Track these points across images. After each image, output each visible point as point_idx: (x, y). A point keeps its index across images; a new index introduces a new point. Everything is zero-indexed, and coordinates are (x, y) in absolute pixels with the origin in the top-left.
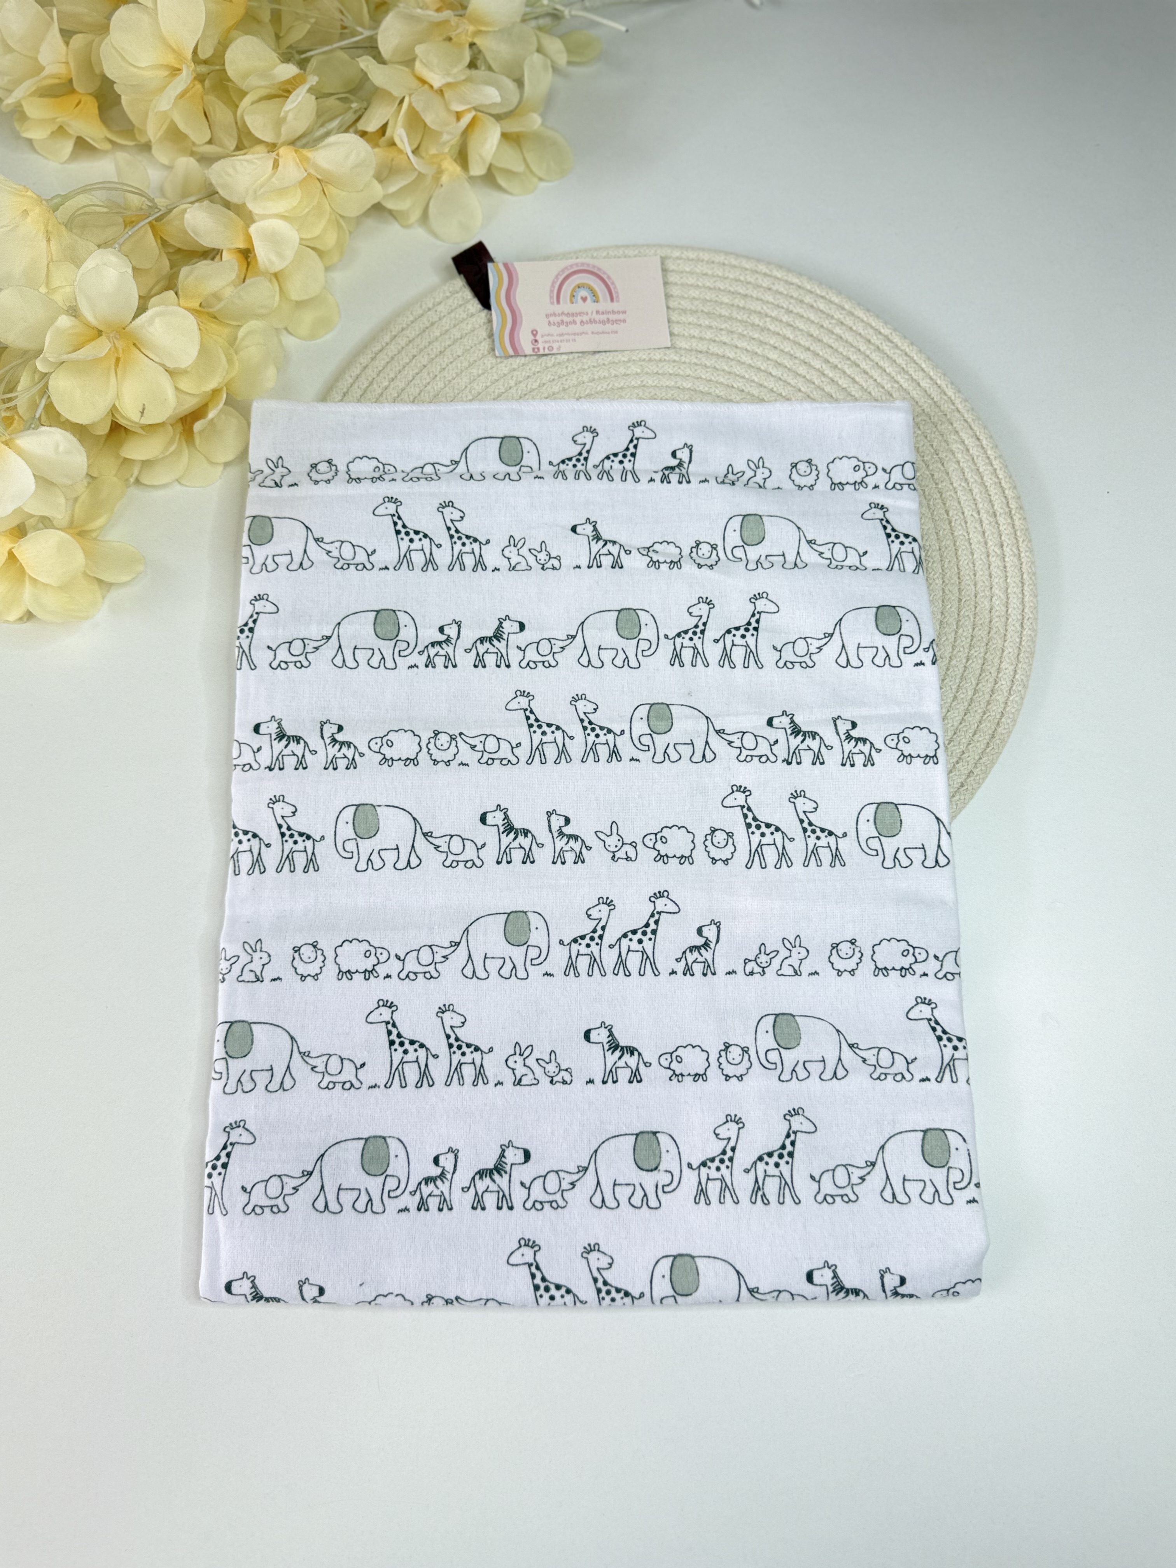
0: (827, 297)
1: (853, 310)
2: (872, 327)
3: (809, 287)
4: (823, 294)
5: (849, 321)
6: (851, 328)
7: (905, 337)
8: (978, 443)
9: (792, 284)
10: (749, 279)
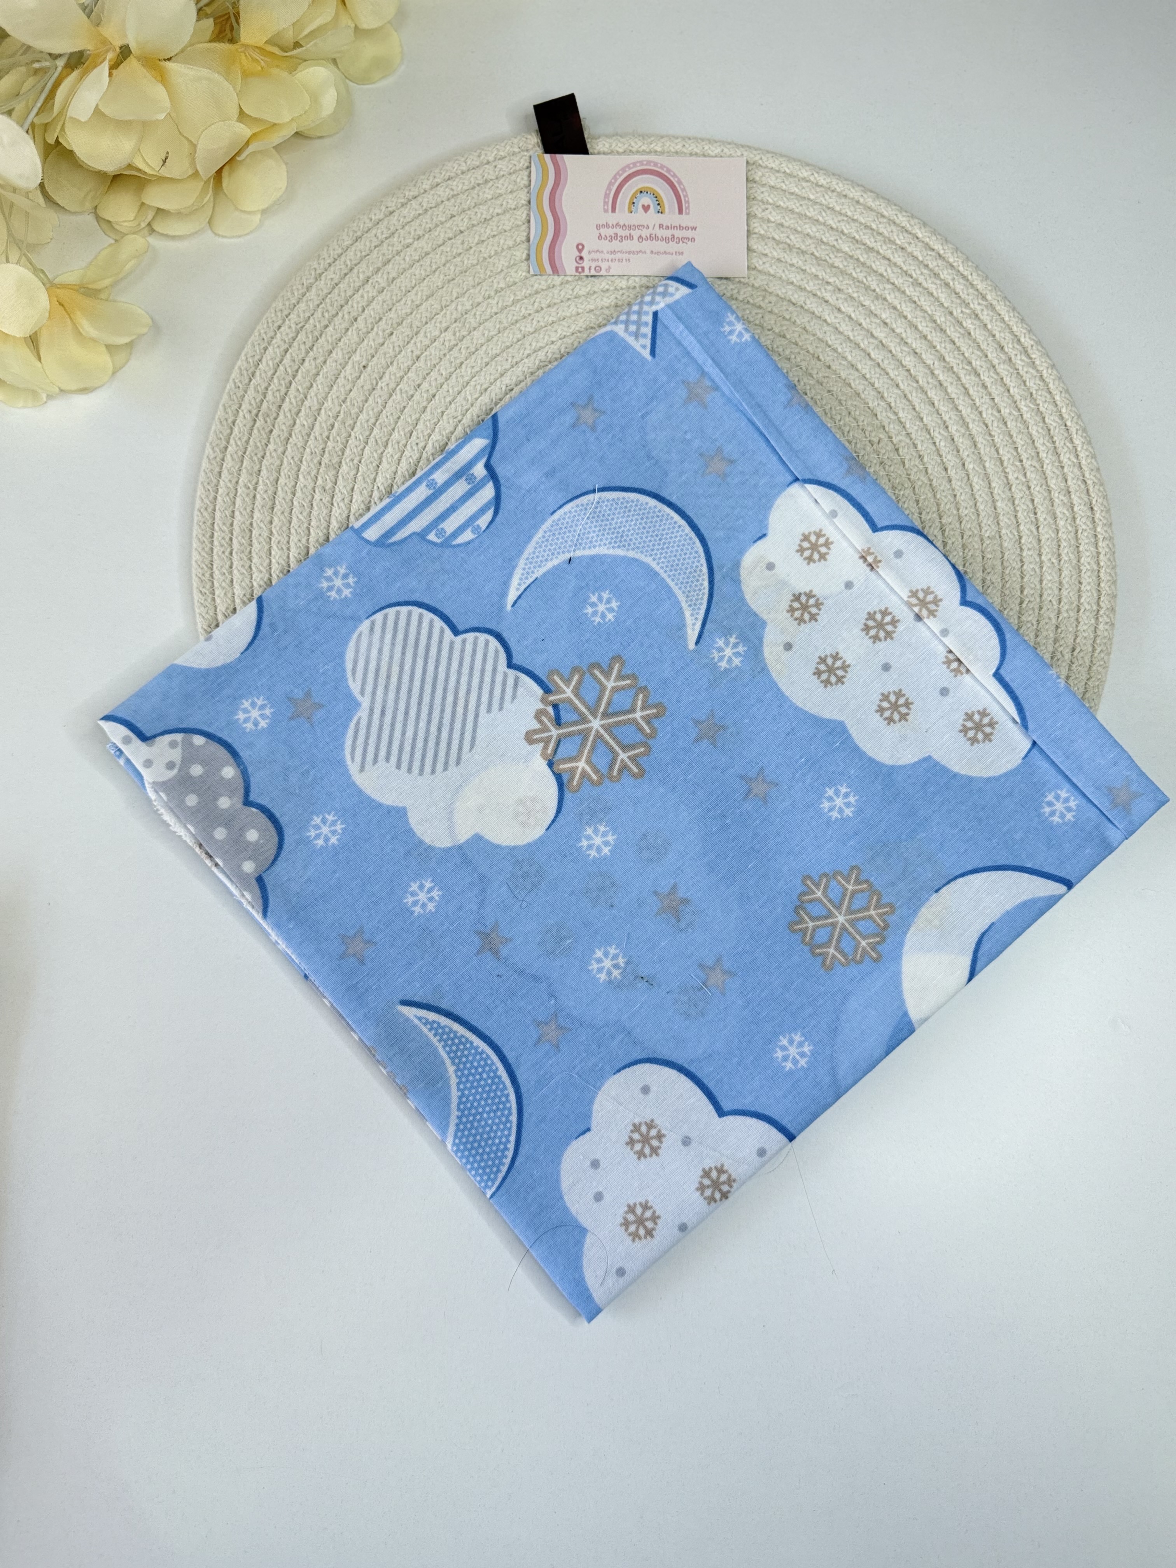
0: (970, 277)
1: (995, 303)
2: (1012, 333)
3: (951, 260)
4: (965, 273)
5: (985, 316)
6: (985, 325)
7: (1048, 356)
8: (1089, 514)
9: (933, 250)
10: (881, 230)
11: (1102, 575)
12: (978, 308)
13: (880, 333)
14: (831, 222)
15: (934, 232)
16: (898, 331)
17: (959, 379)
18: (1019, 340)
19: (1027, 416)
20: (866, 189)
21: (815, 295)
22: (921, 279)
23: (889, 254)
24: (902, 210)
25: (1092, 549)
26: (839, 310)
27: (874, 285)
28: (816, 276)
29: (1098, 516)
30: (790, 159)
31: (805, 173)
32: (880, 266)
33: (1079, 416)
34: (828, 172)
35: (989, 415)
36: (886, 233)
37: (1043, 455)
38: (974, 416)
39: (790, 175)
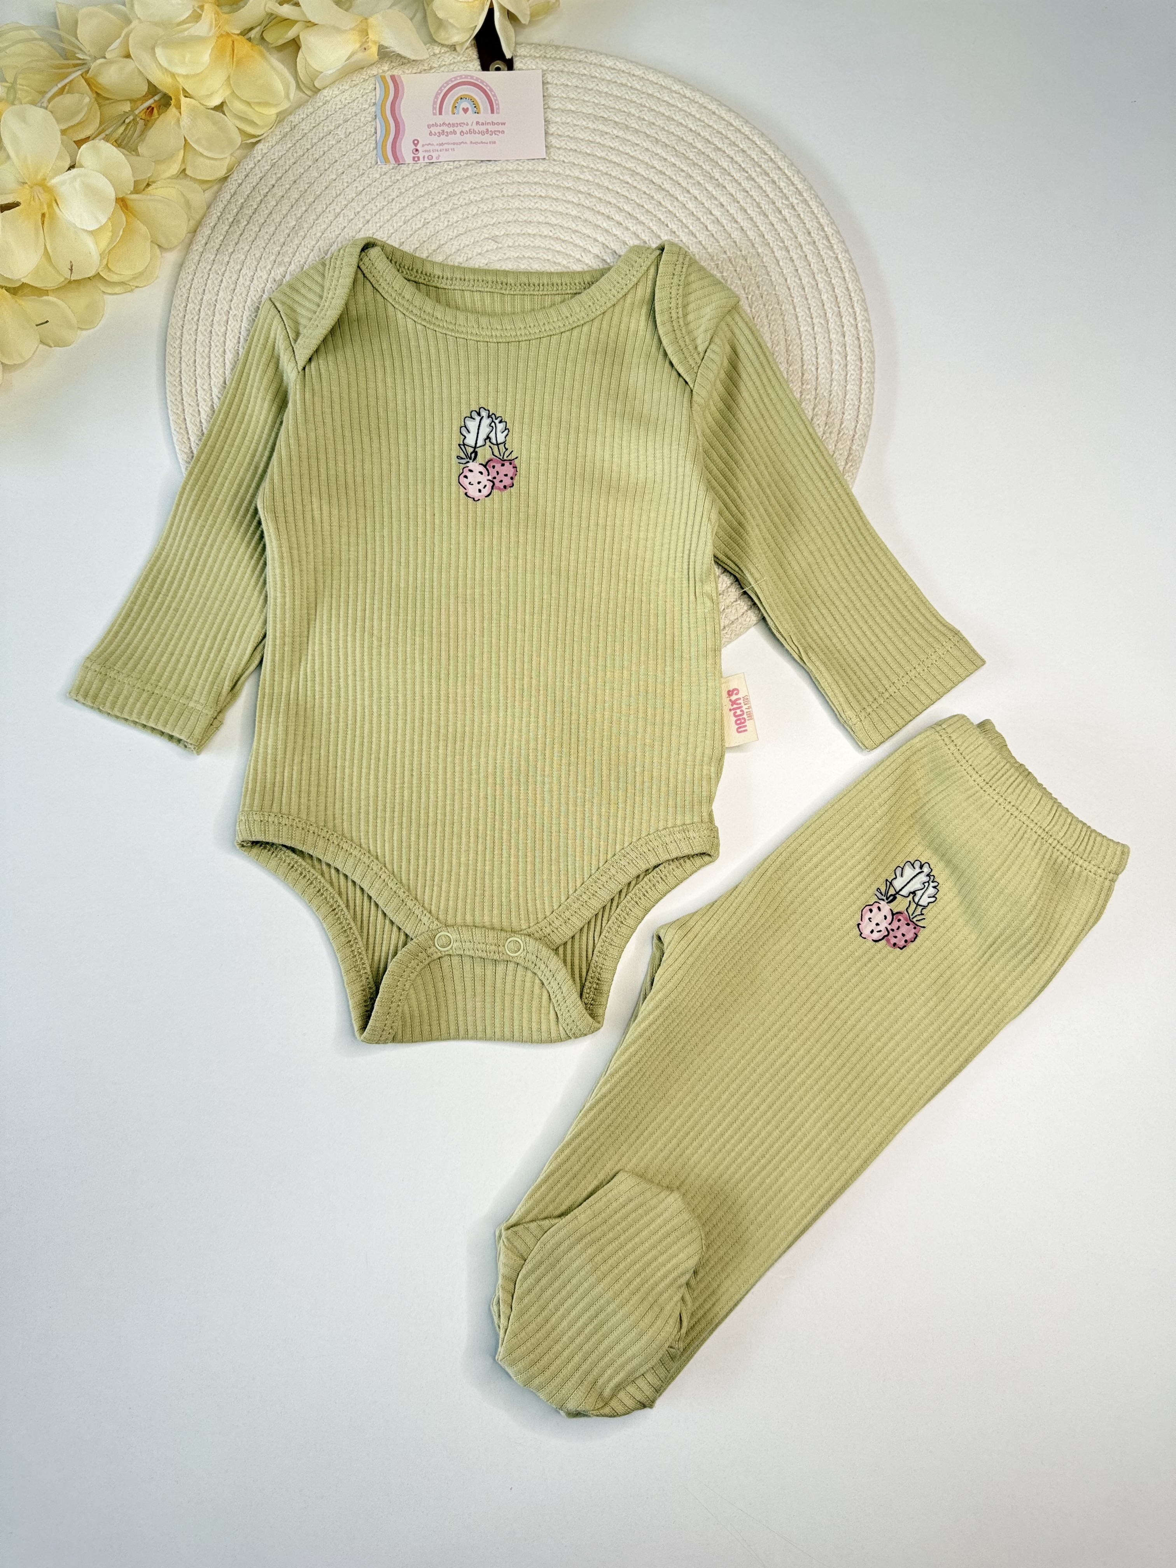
11: (861, 409)
12: (795, 201)
13: (717, 212)
14: (690, 126)
15: (769, 142)
16: (731, 212)
17: (773, 252)
18: (823, 230)
19: (821, 285)
20: (721, 104)
21: (671, 178)
22: (754, 175)
23: (732, 153)
24: (747, 122)
25: (857, 389)
26: (688, 192)
27: (717, 176)
28: (674, 165)
29: (864, 365)
30: (666, 75)
31: (676, 87)
32: (725, 164)
33: (861, 290)
34: (693, 89)
35: (792, 281)
36: (733, 139)
37: (829, 315)
38: (781, 280)
39: (666, 88)
